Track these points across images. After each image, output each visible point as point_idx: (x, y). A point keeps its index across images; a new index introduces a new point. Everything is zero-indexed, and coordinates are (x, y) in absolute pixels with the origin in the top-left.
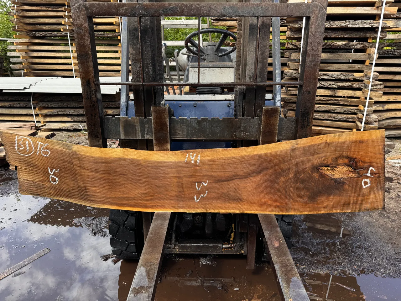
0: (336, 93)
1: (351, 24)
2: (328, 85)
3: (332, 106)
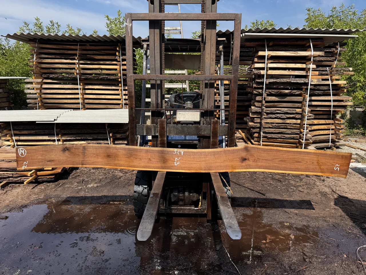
0: (285, 122)
2: (280, 116)
3: (283, 130)
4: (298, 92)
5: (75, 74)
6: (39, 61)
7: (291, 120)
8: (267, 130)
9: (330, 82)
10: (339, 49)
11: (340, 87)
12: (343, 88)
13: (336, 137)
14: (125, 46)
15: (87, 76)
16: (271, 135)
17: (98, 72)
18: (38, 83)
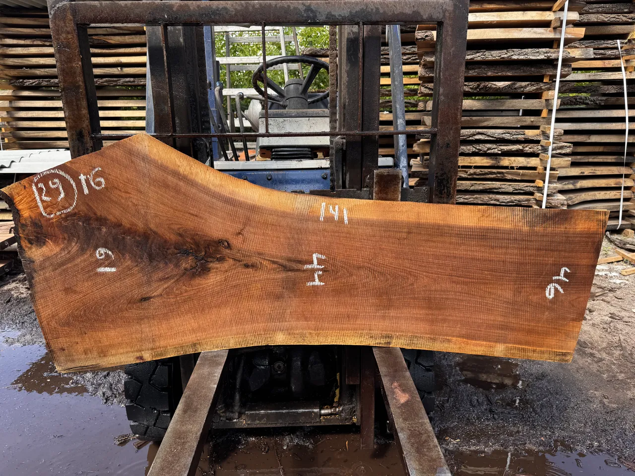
0: (499, 162)
1: (517, 55)
2: (486, 149)
3: (494, 183)
4: (531, 88)
7: (513, 158)
9: (623, 76)
16: (464, 197)
17: (114, 71)
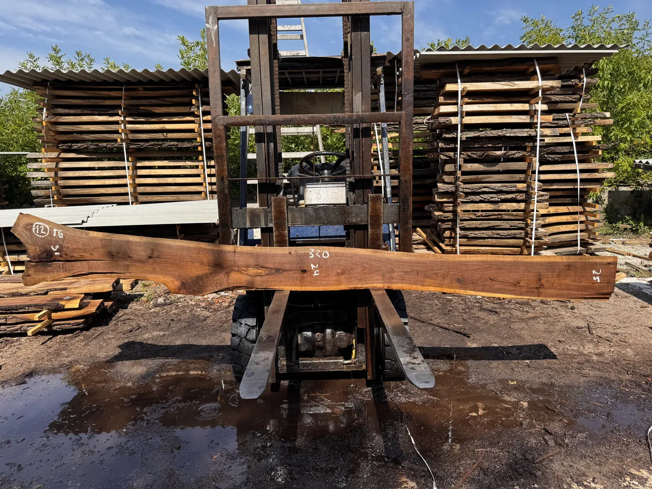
0: (499, 207)
2: (489, 198)
3: (496, 222)
4: (518, 154)
5: (119, 140)
6: (52, 120)
7: (509, 204)
8: (466, 224)
9: (572, 139)
10: (585, 79)
11: (590, 146)
12: (596, 149)
13: (589, 235)
14: (208, 87)
15: (141, 144)
17: (160, 136)
18: (51, 160)
